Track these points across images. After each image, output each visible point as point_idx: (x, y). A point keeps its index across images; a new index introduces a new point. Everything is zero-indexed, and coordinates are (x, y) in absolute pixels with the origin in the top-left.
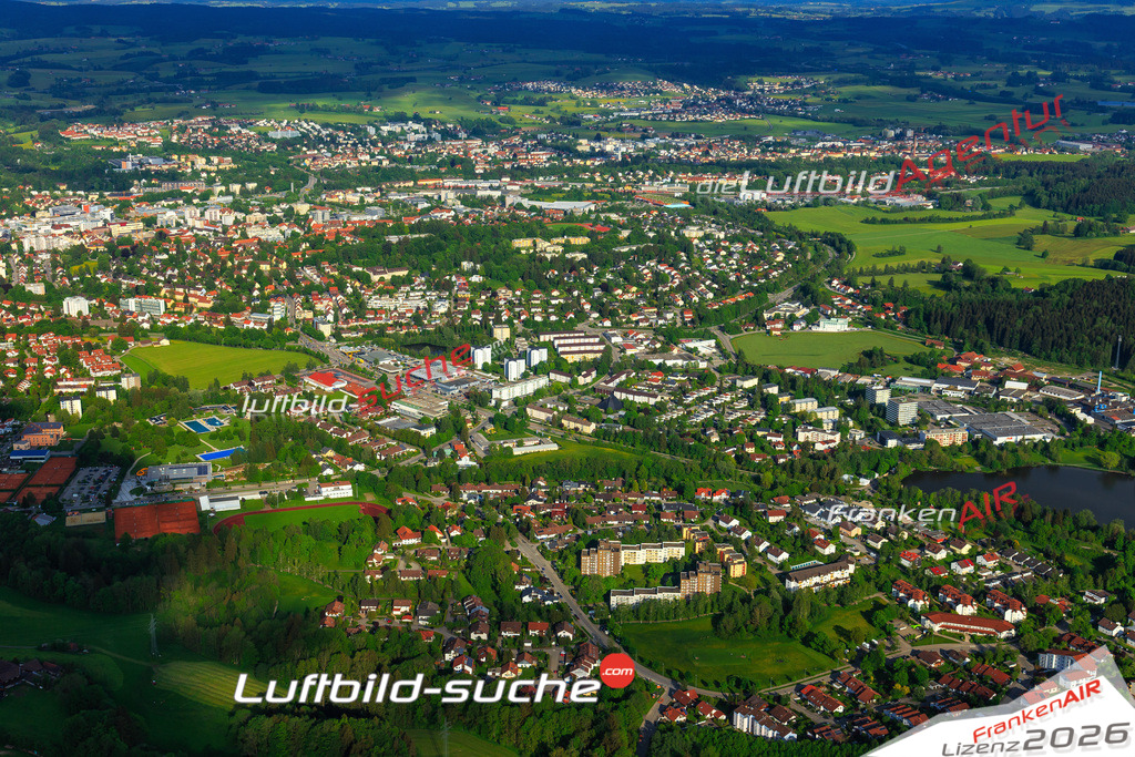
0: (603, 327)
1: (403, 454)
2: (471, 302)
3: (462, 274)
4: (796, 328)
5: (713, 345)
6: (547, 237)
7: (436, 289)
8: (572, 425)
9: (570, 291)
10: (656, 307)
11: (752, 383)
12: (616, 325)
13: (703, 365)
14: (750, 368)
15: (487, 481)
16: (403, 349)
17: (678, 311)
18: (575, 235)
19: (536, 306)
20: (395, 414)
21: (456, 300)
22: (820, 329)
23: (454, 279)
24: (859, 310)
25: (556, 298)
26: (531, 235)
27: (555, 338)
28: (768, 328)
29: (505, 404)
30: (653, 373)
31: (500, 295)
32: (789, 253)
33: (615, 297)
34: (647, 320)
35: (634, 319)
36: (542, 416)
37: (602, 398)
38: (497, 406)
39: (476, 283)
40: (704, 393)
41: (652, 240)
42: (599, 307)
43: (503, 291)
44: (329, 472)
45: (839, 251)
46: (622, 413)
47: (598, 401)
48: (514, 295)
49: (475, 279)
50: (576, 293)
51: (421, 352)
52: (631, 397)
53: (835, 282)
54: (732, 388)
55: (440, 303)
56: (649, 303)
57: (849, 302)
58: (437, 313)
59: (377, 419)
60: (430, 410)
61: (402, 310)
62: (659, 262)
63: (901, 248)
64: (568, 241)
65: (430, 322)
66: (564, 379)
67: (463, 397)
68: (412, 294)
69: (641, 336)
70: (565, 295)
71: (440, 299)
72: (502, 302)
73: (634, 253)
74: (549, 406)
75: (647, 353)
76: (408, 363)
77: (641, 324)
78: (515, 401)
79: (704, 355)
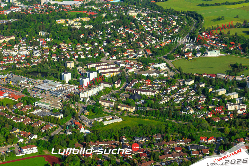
0: (113, 59)
1: (51, 128)
2: (50, 50)
3: (41, 37)
4: (198, 55)
5: (165, 65)
6: (71, 18)
7: (32, 45)
8: (124, 108)
9: (92, 43)
10: (133, 49)
11: (191, 83)
12: (119, 58)
13: (166, 75)
14: (188, 76)
15: (99, 139)
16: (28, 75)
17: (142, 50)
18: (83, 17)
19: (80, 51)
20: (38, 108)
21: (43, 50)
22: (208, 56)
23: (38, 40)
24: (220, 46)
25: (88, 47)
26: (63, 18)
27: (96, 66)
28: (186, 56)
29: (88, 100)
30: (146, 80)
31: (62, 46)
32: (177, 21)
33: (113, 45)
34: (131, 55)
35: (126, 55)
36: (108, 105)
37: (129, 94)
38: (84, 101)
39: (49, 41)
40: (173, 89)
41: (117, 17)
42: (108, 50)
43: (63, 45)
44: (22, 140)
45: (197, 19)
46: (143, 101)
47: (128, 96)
48: (68, 46)
49: (48, 39)
50: (96, 44)
51: (37, 76)
52: (143, 93)
53: (204, 34)
54: (185, 86)
55: (36, 52)
56: (129, 47)
57: (214, 42)
58: (36, 57)
59: (30, 111)
60: (55, 105)
61: (19, 56)
62: (125, 28)
63: (222, 17)
64: (81, 20)
65: (34, 61)
66: (108, 86)
67: (65, 97)
68: (21, 48)
69: (132, 63)
70: (91, 45)
71: (36, 50)
72: (64, 50)
73: (113, 24)
74: (108, 99)
75: (139, 71)
76: (32, 81)
77: (129, 57)
78: (91, 98)
79: (164, 70)
